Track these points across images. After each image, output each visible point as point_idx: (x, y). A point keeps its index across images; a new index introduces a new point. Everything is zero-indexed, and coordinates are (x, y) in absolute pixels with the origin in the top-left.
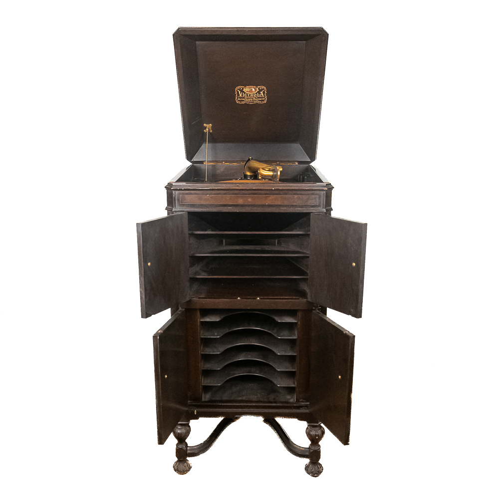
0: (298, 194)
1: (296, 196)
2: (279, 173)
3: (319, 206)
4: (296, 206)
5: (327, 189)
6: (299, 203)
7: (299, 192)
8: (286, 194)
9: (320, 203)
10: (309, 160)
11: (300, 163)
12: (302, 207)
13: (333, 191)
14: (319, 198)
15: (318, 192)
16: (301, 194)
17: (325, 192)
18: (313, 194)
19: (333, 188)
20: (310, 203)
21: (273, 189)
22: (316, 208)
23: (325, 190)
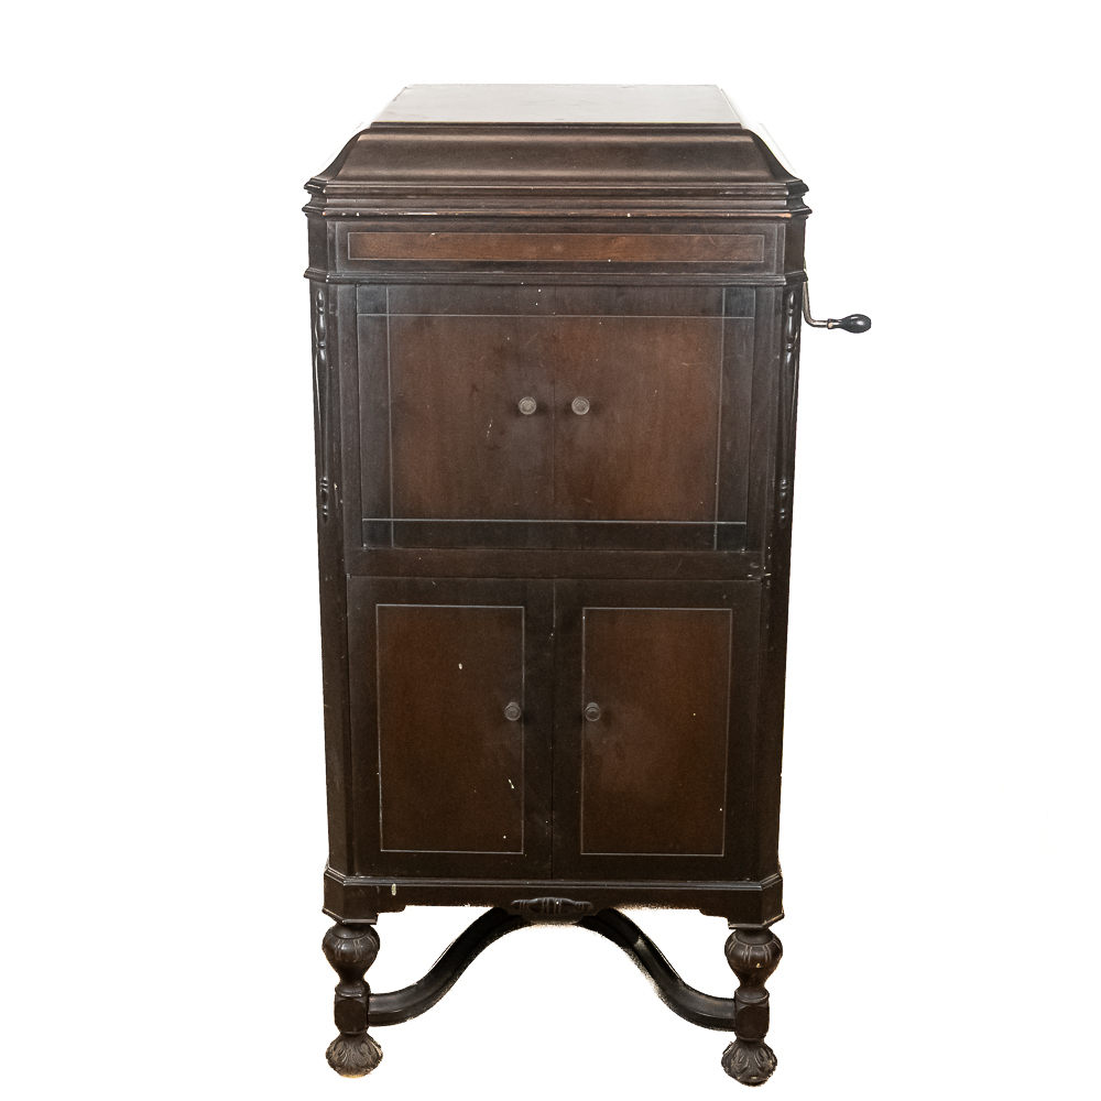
0: (703, 231)
1: (697, 237)
3: (766, 267)
4: (696, 268)
5: (789, 215)
6: (705, 257)
7: (705, 225)
8: (667, 230)
9: (769, 257)
12: (715, 268)
13: (810, 222)
14: (768, 243)
15: (763, 225)
16: (711, 231)
17: (784, 225)
18: (747, 231)
19: (810, 212)
20: (738, 257)
21: (629, 215)
22: (757, 274)
23: (786, 218)
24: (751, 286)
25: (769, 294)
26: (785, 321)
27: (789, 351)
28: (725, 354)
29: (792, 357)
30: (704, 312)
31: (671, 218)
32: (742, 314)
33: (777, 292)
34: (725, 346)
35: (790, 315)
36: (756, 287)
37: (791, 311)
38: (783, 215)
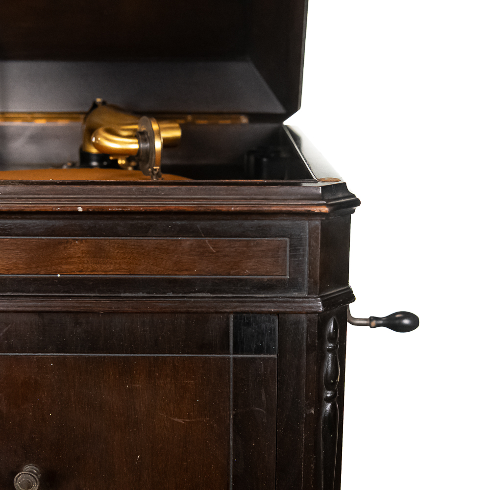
0: (195, 233)
1: (187, 242)
2: (158, 145)
3: (293, 284)
4: (187, 286)
5: (325, 209)
6: (201, 270)
7: (200, 224)
8: (144, 232)
9: (296, 269)
10: (280, 109)
11: (255, 117)
12: (216, 286)
13: (357, 219)
14: (294, 249)
15: (287, 223)
16: (209, 233)
17: (318, 223)
18: (263, 232)
19: (357, 203)
20: (249, 271)
21: (80, 209)
22: (278, 295)
23: (321, 214)
24: (271, 313)
25: (297, 323)
26: (321, 359)
27: (328, 400)
28: (236, 406)
29: (333, 407)
30: (205, 347)
31: (146, 213)
32: (259, 351)
33: (309, 320)
34: (236, 395)
35: (329, 351)
36: (278, 314)
37: (330, 346)
38: (317, 209)
